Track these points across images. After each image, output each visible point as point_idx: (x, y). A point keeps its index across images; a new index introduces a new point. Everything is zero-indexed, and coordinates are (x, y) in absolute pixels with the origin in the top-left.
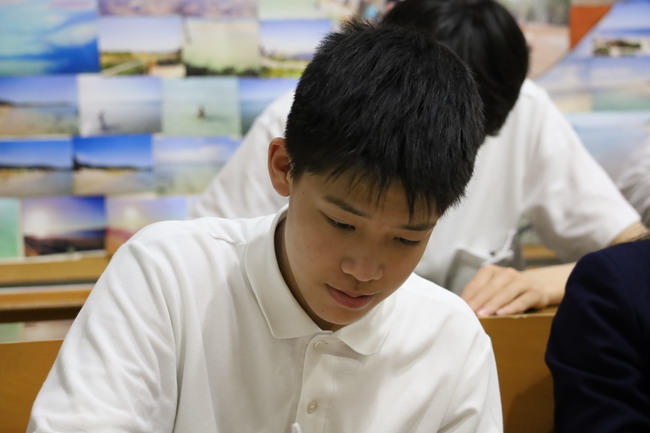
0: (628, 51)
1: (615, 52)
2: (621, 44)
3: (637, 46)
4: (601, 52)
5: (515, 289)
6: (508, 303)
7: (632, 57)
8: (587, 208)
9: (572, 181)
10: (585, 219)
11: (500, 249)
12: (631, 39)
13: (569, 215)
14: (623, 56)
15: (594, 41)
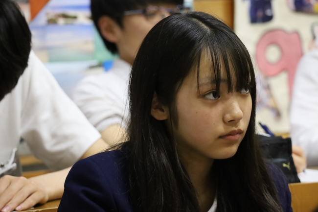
0: (70, 21)
1: (61, 21)
2: (65, 16)
3: (75, 18)
4: (52, 22)
5: (26, 191)
6: (23, 202)
7: (72, 24)
8: (67, 131)
9: (55, 112)
10: (66, 138)
11: (8, 163)
12: (71, 13)
13: (54, 136)
14: (66, 24)
15: (47, 14)
